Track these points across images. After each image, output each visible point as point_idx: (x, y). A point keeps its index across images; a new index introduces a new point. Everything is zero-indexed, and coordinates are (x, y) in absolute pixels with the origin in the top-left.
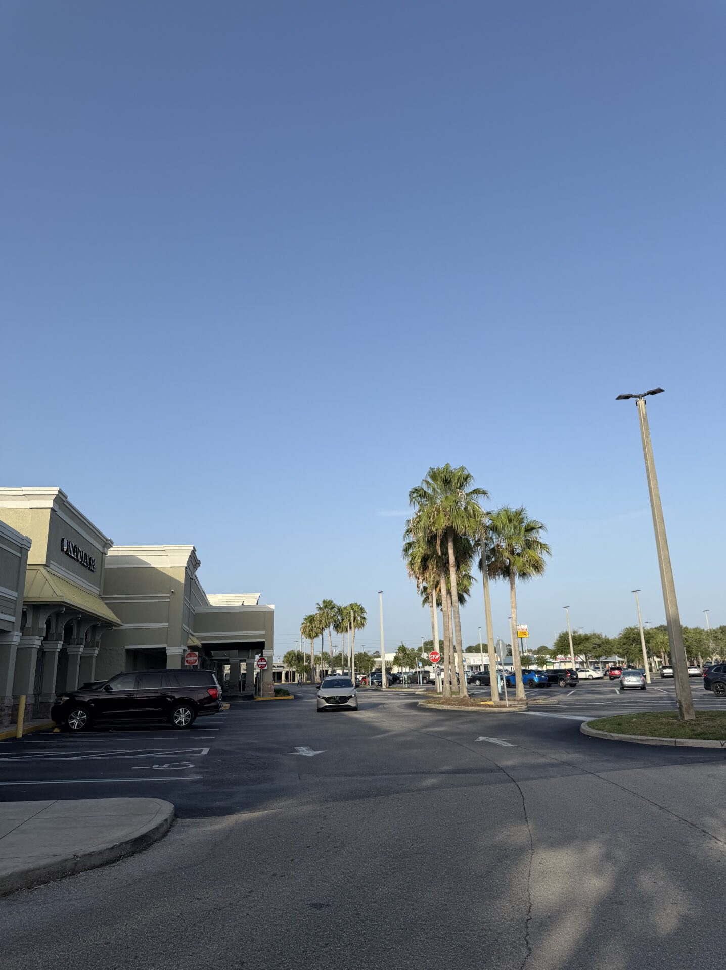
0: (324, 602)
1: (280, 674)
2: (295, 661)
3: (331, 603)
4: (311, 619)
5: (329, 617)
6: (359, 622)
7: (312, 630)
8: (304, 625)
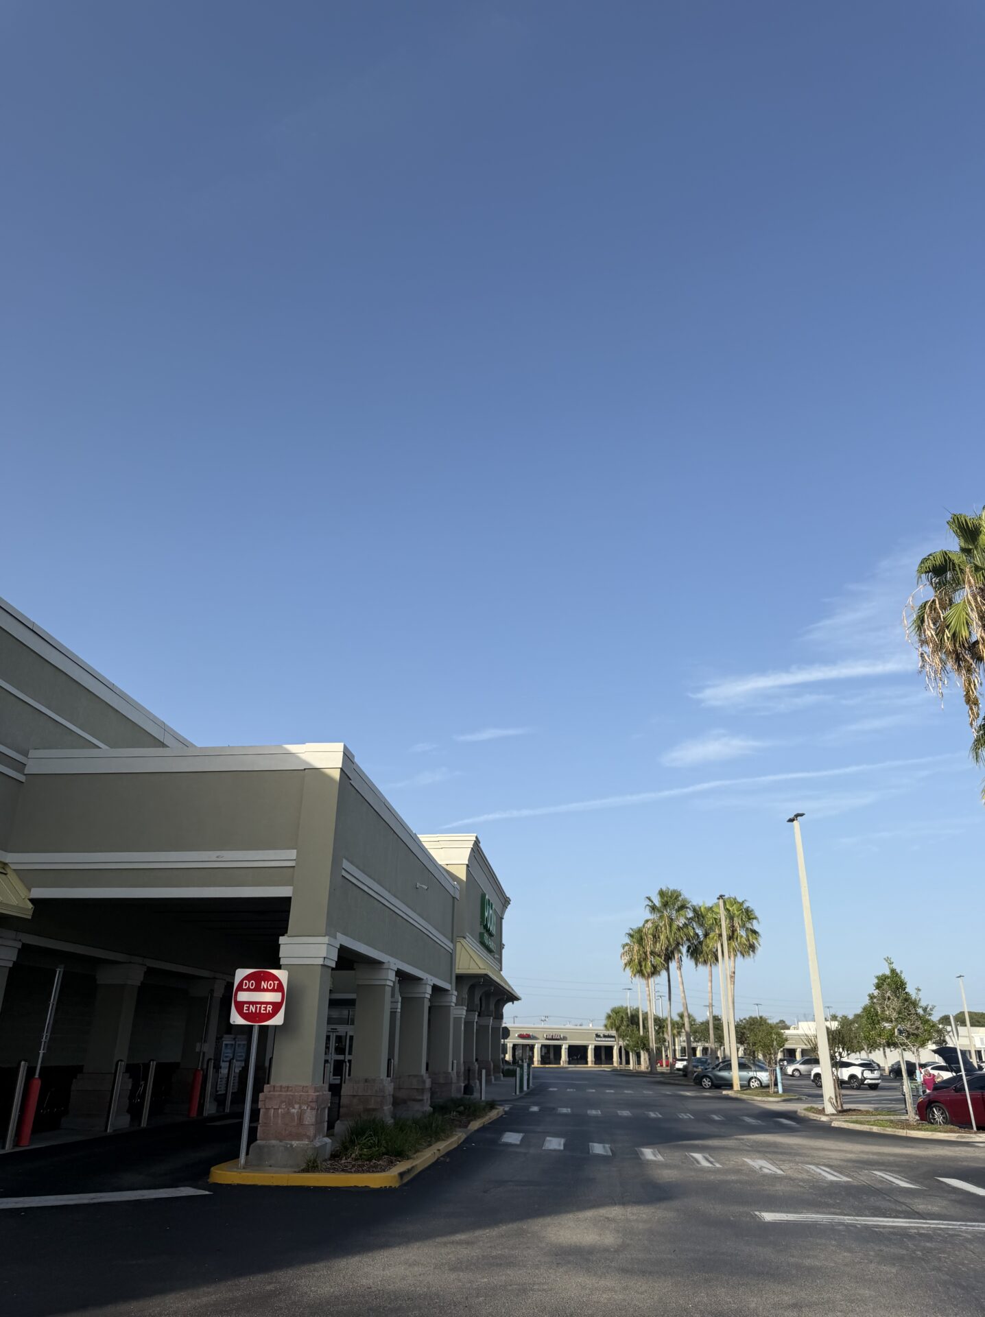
0: (662, 894)
1: (609, 1049)
2: (628, 1026)
3: (677, 898)
4: (638, 936)
5: (674, 927)
6: (744, 940)
7: (645, 959)
8: (627, 948)
